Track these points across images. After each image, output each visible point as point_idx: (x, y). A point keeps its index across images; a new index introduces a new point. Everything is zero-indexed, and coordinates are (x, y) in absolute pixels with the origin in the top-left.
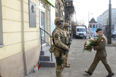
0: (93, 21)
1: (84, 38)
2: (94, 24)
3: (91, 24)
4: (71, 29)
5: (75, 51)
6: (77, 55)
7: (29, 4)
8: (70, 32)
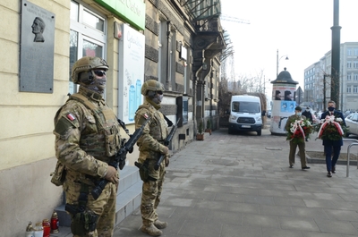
0: (284, 78)
1: (256, 133)
2: (288, 88)
3: (279, 87)
4: (215, 103)
5: (205, 176)
6: (206, 189)
7: (20, 13)
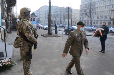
4: (11, 22)
8: (11, 24)
